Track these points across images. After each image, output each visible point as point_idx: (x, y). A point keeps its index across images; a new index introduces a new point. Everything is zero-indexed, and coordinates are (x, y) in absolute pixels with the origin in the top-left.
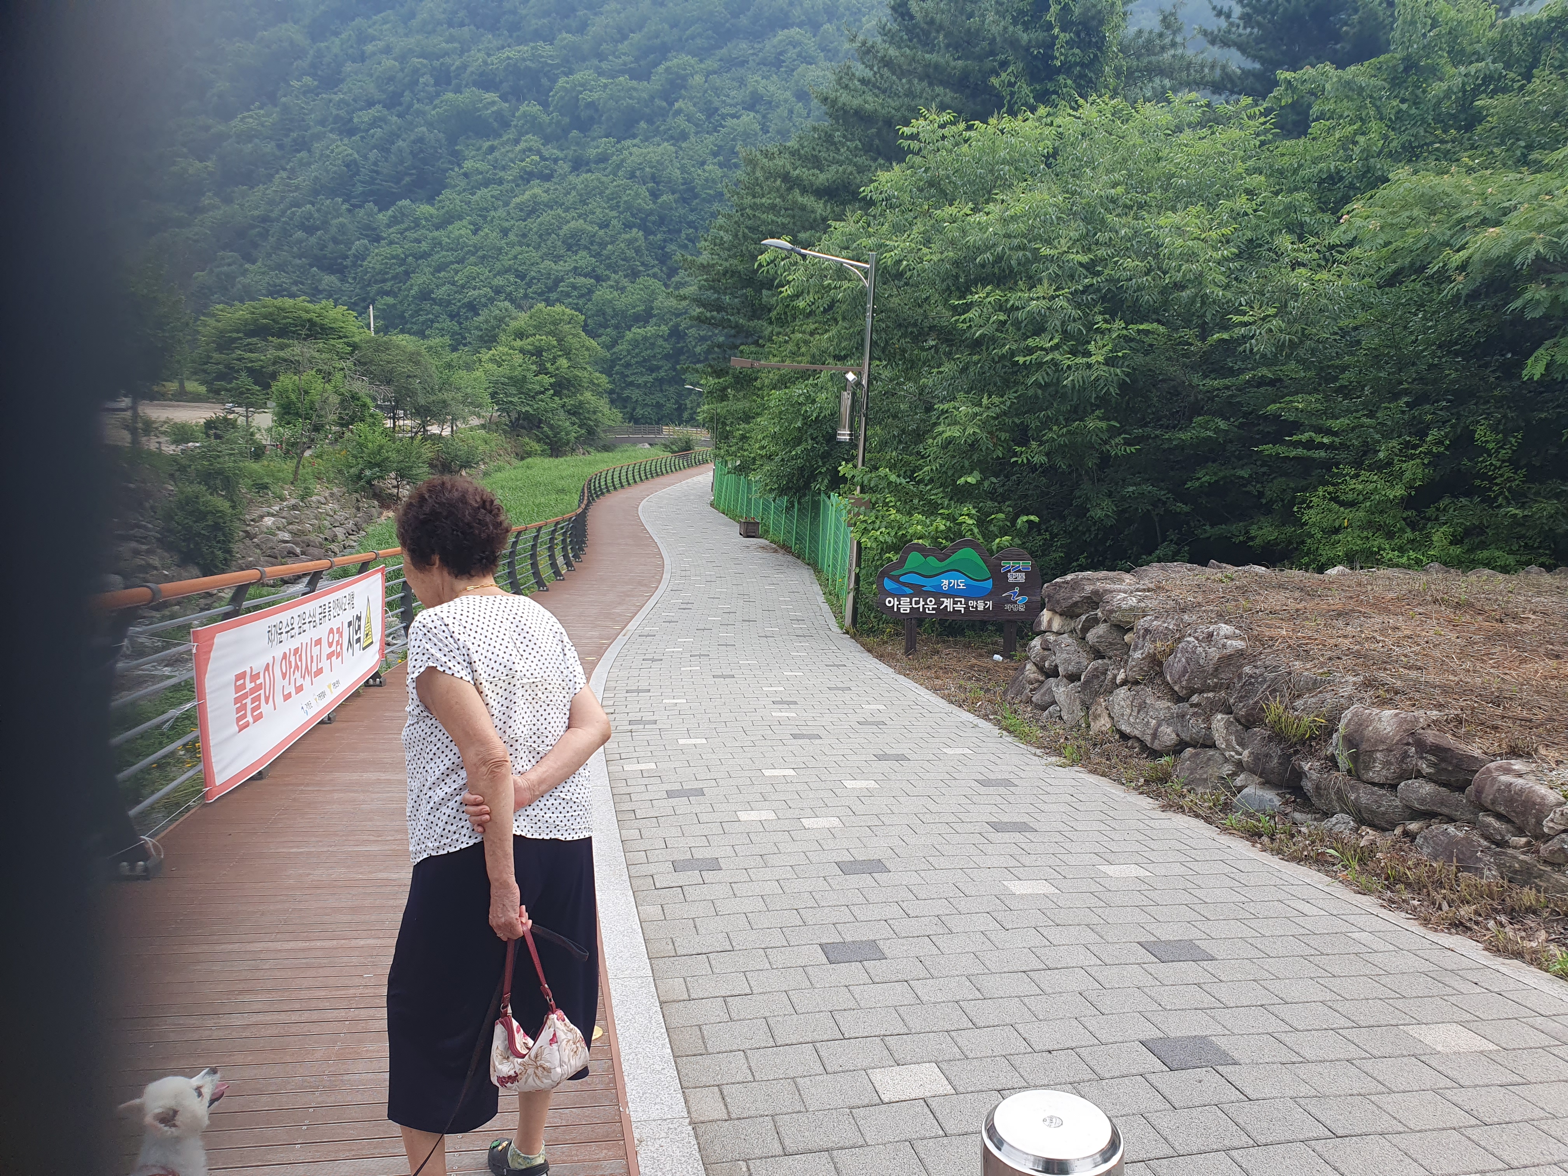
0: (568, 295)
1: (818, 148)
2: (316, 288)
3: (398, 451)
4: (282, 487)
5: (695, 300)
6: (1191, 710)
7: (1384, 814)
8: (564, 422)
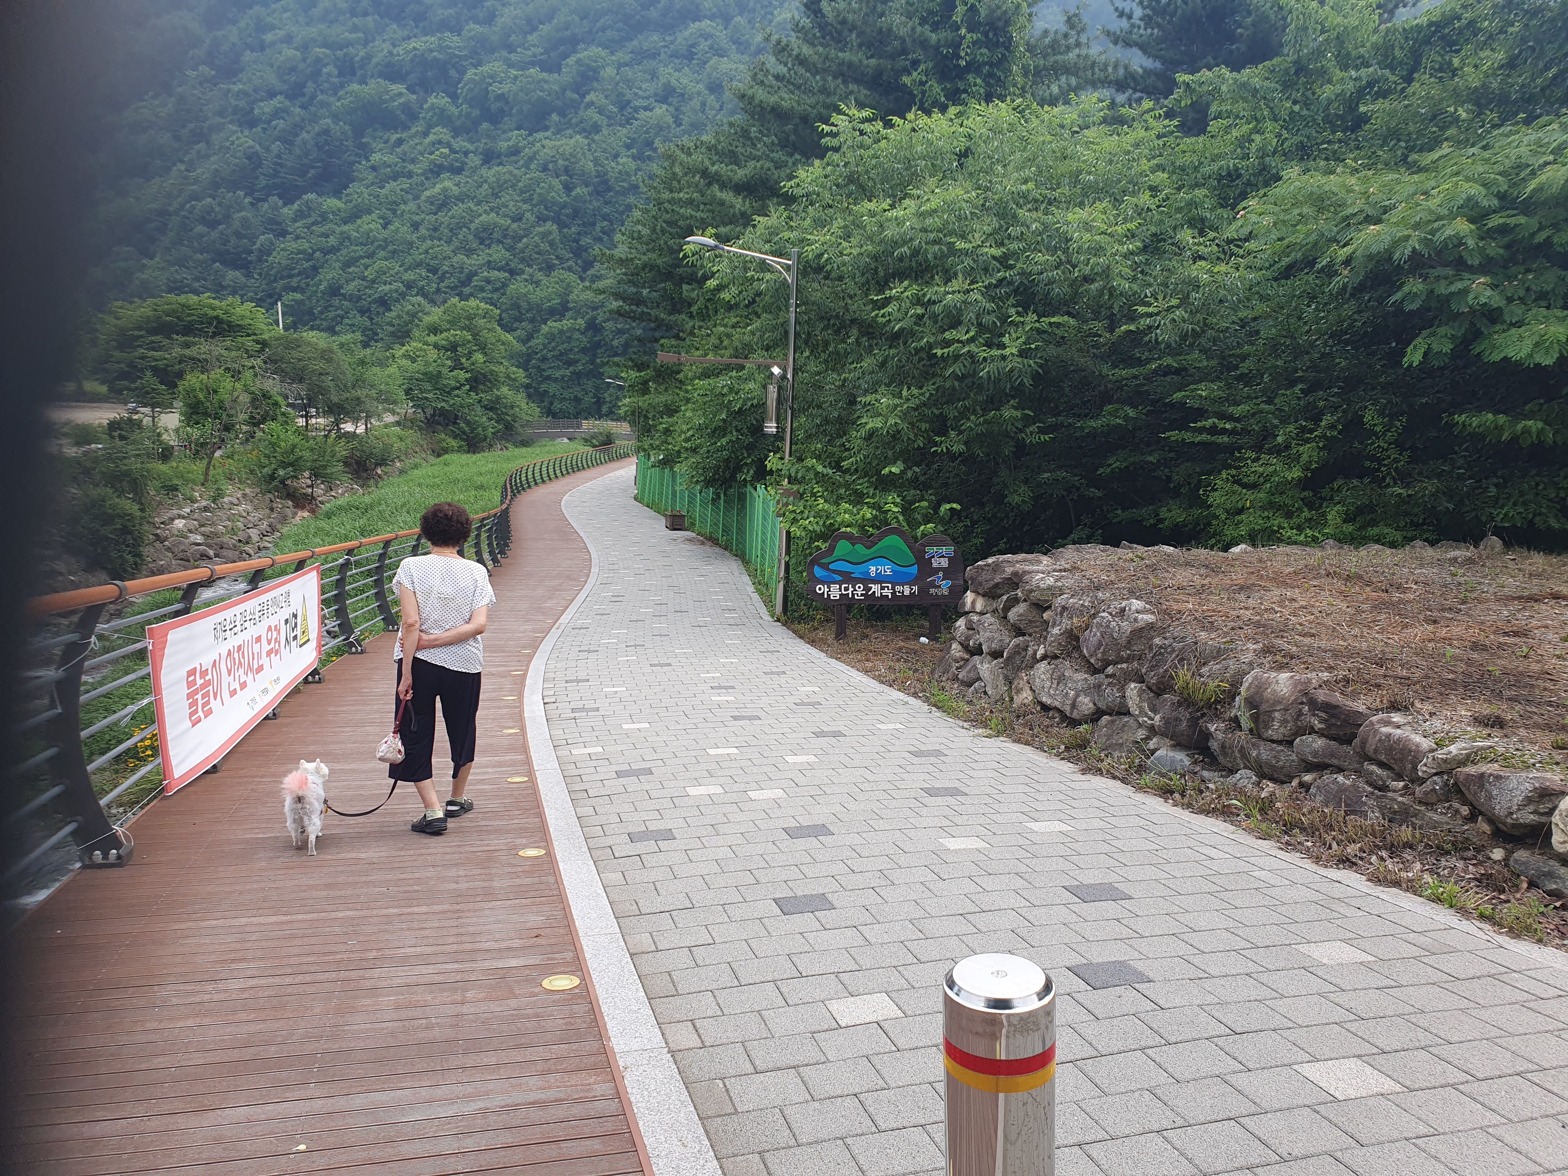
0: (482, 290)
1: (735, 143)
2: (220, 285)
3: (312, 450)
4: (193, 489)
5: (613, 294)
6: (1107, 681)
7: (1282, 768)
8: (481, 417)
